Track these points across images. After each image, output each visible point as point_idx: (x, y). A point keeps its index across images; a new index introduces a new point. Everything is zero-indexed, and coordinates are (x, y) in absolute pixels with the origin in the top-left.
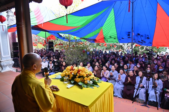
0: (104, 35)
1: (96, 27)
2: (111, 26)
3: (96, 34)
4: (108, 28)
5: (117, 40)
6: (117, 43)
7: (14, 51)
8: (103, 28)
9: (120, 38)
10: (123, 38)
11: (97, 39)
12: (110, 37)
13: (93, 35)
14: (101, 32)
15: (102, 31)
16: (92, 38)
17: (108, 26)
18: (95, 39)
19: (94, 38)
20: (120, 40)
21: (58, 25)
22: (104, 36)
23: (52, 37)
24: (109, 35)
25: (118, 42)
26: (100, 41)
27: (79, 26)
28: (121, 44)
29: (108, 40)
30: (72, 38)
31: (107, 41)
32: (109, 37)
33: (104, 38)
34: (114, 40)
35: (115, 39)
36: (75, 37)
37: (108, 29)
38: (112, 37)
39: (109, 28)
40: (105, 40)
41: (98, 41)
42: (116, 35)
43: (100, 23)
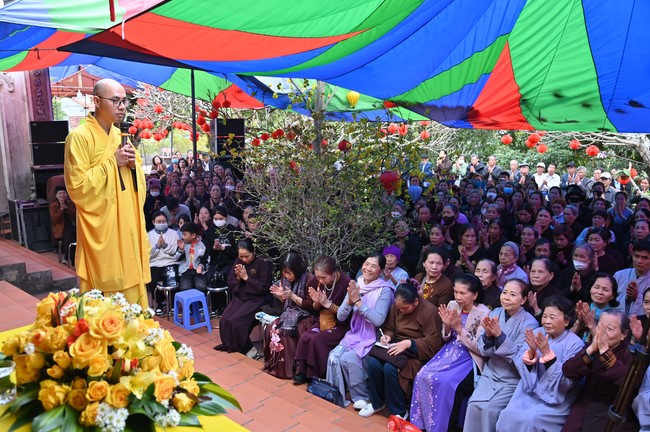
0: (520, 82)
1: (470, 37)
2: (559, 29)
3: (473, 77)
4: (543, 45)
5: (599, 113)
6: (602, 129)
7: (38, 167)
8: (515, 38)
9: (622, 104)
10: (634, 104)
11: (480, 106)
12: (557, 95)
13: (456, 86)
14: (501, 64)
15: (506, 59)
16: (455, 105)
17: (542, 28)
18: (470, 109)
19: (464, 103)
20: (619, 111)
21: (208, 29)
22: (522, 92)
23: (240, 96)
24: (548, 87)
25: (608, 125)
26: (497, 118)
27: (343, 31)
28: (632, 138)
29: (542, 116)
30: (335, 102)
31: (541, 120)
32: (553, 99)
33: (522, 101)
34: (585, 116)
35: (586, 105)
36: (354, 94)
37: (538, 49)
38: (569, 99)
39: (548, 40)
40: (525, 113)
41: (488, 121)
42: (594, 86)
43: (489, 12)
